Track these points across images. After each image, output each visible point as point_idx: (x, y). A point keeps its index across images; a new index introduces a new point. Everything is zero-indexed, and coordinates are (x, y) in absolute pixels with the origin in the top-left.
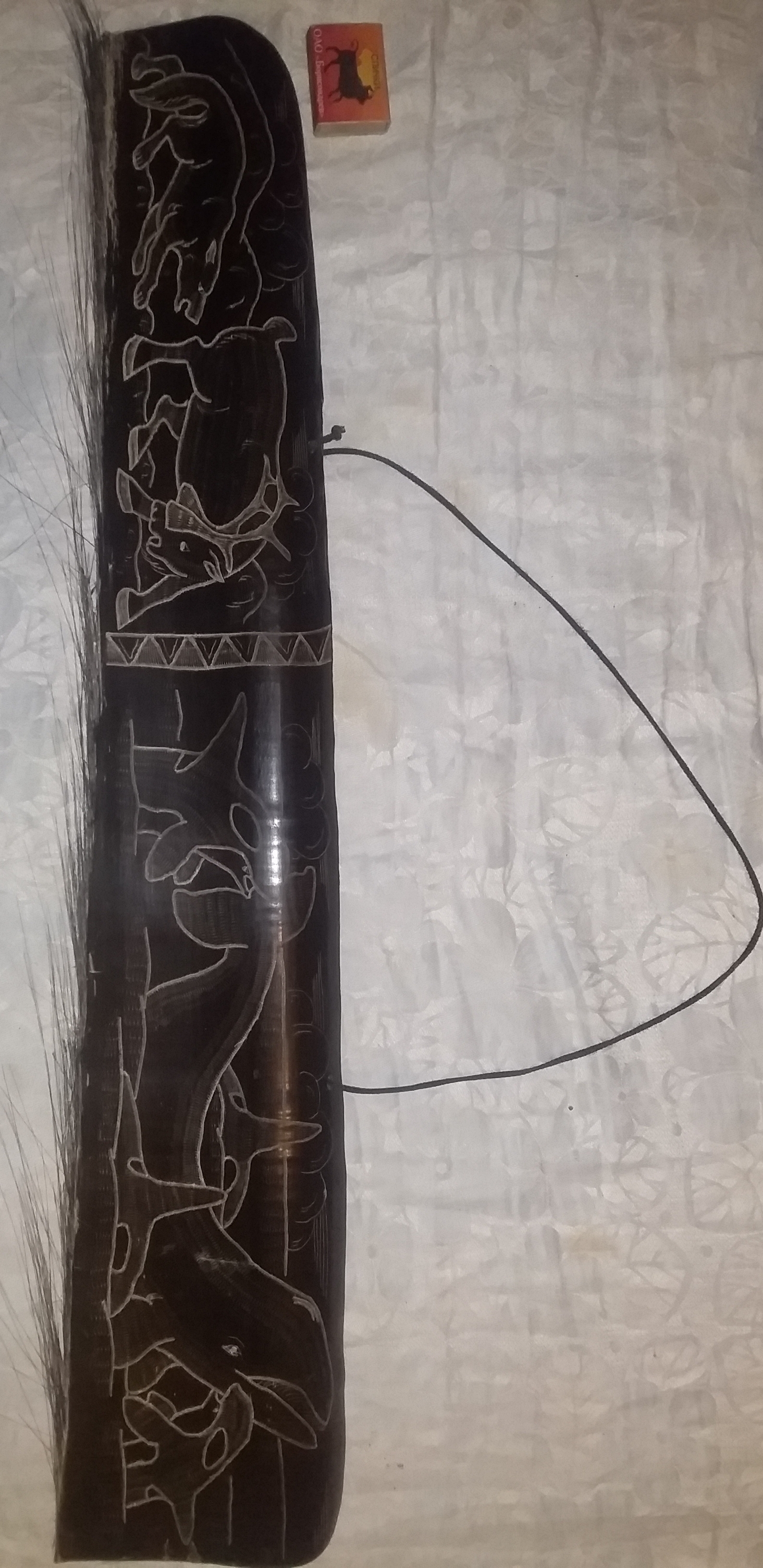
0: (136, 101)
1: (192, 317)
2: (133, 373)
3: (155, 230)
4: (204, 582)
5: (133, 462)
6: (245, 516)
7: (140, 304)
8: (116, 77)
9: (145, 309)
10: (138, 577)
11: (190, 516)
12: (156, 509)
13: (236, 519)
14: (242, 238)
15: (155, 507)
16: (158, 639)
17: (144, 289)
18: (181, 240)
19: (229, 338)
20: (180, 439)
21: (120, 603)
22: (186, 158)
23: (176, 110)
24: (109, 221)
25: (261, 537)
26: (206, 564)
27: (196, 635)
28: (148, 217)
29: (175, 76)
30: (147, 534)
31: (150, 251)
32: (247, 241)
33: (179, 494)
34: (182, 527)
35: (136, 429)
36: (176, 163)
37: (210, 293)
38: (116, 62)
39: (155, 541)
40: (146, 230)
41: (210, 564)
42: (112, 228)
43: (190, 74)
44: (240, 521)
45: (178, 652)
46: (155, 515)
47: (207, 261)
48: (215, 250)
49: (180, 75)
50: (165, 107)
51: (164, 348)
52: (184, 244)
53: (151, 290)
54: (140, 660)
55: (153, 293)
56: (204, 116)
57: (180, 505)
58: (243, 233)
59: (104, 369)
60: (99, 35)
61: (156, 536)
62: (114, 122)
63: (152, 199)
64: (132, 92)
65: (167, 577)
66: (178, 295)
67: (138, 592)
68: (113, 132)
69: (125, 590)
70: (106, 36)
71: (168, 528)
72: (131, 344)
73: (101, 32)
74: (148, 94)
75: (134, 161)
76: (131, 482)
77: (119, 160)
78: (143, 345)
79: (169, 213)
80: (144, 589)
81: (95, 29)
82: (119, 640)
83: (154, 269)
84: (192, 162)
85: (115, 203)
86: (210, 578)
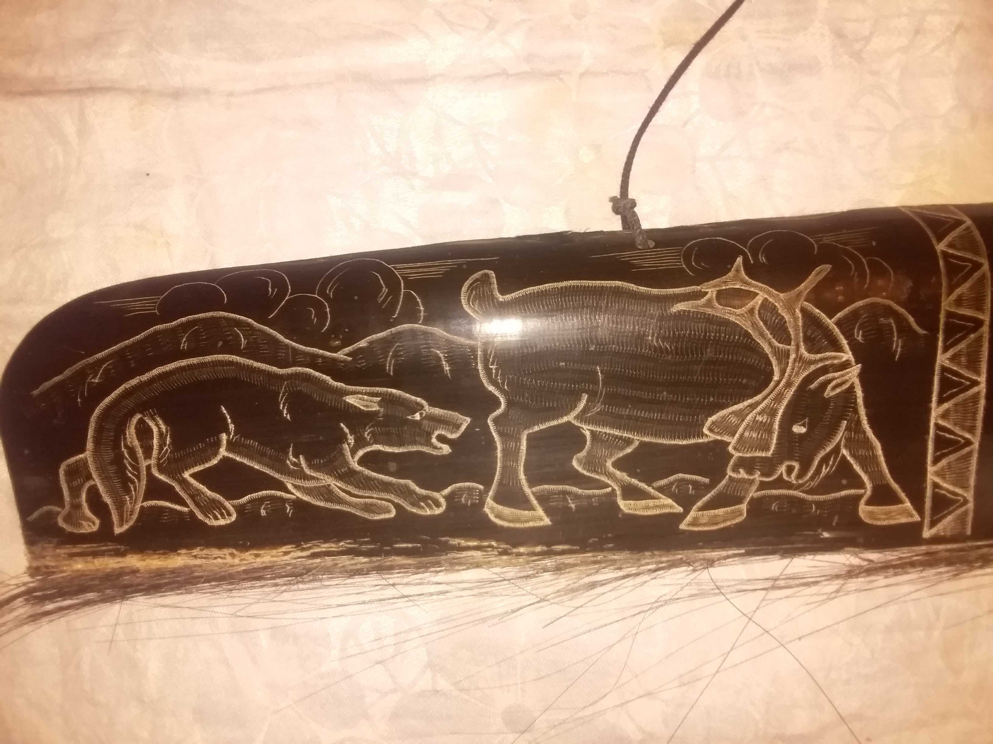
0: (131, 523)
1: (458, 427)
2: (540, 512)
3: (327, 488)
4: (856, 396)
5: (671, 507)
6: (762, 335)
7: (438, 505)
8: (95, 554)
9: (446, 498)
10: (843, 493)
11: (754, 420)
12: (742, 471)
13: (767, 349)
14: (342, 356)
15: (739, 472)
16: (936, 460)
17: (417, 500)
18: (342, 449)
19: (494, 371)
20: (637, 439)
21: (879, 519)
22: (218, 444)
23: (144, 464)
24: (314, 556)
25: (798, 311)
26: (829, 393)
27: (934, 405)
28: (306, 498)
29: (92, 468)
30: (780, 483)
31: (360, 494)
32: (347, 350)
33: (719, 438)
34: (770, 432)
35: (622, 504)
36: (225, 460)
37: (424, 402)
38: (72, 556)
39: (790, 470)
40: (327, 500)
41: (829, 387)
42: (324, 550)
43: (90, 445)
44: (770, 344)
45: (957, 430)
46: (750, 471)
47: (376, 408)
48: (360, 396)
49: (90, 461)
50: (139, 480)
51: (504, 468)
52: (349, 444)
53: (418, 490)
54: (965, 487)
55: (421, 487)
56: (154, 419)
57: (737, 435)
58: (334, 355)
59: (534, 554)
60: (32, 582)
61: (782, 469)
62: (164, 554)
63: (279, 493)
64: (118, 530)
65: (844, 452)
66: (425, 449)
67: (865, 492)
68: (179, 554)
69: (864, 512)
70: (33, 571)
71: (771, 452)
72: (498, 516)
73: (27, 579)
74: (120, 505)
75: (222, 522)
76: (701, 509)
77: (220, 546)
78: (498, 499)
79: (302, 468)
80: (861, 485)
81: (23, 589)
82: (935, 518)
83: (386, 487)
84: (224, 437)
85: (284, 549)
86: (852, 387)
